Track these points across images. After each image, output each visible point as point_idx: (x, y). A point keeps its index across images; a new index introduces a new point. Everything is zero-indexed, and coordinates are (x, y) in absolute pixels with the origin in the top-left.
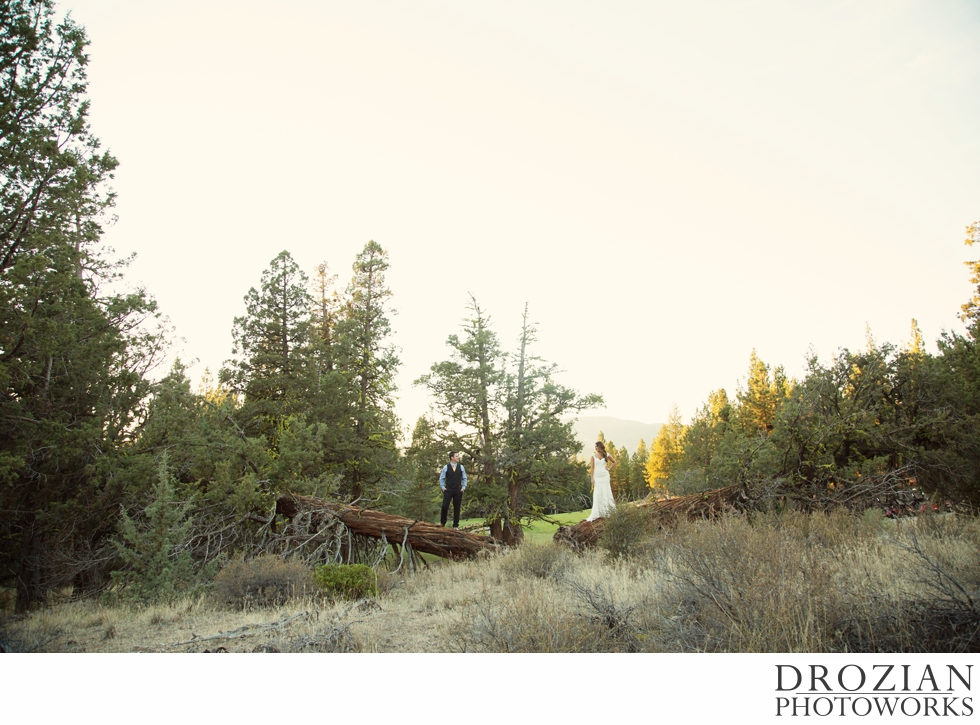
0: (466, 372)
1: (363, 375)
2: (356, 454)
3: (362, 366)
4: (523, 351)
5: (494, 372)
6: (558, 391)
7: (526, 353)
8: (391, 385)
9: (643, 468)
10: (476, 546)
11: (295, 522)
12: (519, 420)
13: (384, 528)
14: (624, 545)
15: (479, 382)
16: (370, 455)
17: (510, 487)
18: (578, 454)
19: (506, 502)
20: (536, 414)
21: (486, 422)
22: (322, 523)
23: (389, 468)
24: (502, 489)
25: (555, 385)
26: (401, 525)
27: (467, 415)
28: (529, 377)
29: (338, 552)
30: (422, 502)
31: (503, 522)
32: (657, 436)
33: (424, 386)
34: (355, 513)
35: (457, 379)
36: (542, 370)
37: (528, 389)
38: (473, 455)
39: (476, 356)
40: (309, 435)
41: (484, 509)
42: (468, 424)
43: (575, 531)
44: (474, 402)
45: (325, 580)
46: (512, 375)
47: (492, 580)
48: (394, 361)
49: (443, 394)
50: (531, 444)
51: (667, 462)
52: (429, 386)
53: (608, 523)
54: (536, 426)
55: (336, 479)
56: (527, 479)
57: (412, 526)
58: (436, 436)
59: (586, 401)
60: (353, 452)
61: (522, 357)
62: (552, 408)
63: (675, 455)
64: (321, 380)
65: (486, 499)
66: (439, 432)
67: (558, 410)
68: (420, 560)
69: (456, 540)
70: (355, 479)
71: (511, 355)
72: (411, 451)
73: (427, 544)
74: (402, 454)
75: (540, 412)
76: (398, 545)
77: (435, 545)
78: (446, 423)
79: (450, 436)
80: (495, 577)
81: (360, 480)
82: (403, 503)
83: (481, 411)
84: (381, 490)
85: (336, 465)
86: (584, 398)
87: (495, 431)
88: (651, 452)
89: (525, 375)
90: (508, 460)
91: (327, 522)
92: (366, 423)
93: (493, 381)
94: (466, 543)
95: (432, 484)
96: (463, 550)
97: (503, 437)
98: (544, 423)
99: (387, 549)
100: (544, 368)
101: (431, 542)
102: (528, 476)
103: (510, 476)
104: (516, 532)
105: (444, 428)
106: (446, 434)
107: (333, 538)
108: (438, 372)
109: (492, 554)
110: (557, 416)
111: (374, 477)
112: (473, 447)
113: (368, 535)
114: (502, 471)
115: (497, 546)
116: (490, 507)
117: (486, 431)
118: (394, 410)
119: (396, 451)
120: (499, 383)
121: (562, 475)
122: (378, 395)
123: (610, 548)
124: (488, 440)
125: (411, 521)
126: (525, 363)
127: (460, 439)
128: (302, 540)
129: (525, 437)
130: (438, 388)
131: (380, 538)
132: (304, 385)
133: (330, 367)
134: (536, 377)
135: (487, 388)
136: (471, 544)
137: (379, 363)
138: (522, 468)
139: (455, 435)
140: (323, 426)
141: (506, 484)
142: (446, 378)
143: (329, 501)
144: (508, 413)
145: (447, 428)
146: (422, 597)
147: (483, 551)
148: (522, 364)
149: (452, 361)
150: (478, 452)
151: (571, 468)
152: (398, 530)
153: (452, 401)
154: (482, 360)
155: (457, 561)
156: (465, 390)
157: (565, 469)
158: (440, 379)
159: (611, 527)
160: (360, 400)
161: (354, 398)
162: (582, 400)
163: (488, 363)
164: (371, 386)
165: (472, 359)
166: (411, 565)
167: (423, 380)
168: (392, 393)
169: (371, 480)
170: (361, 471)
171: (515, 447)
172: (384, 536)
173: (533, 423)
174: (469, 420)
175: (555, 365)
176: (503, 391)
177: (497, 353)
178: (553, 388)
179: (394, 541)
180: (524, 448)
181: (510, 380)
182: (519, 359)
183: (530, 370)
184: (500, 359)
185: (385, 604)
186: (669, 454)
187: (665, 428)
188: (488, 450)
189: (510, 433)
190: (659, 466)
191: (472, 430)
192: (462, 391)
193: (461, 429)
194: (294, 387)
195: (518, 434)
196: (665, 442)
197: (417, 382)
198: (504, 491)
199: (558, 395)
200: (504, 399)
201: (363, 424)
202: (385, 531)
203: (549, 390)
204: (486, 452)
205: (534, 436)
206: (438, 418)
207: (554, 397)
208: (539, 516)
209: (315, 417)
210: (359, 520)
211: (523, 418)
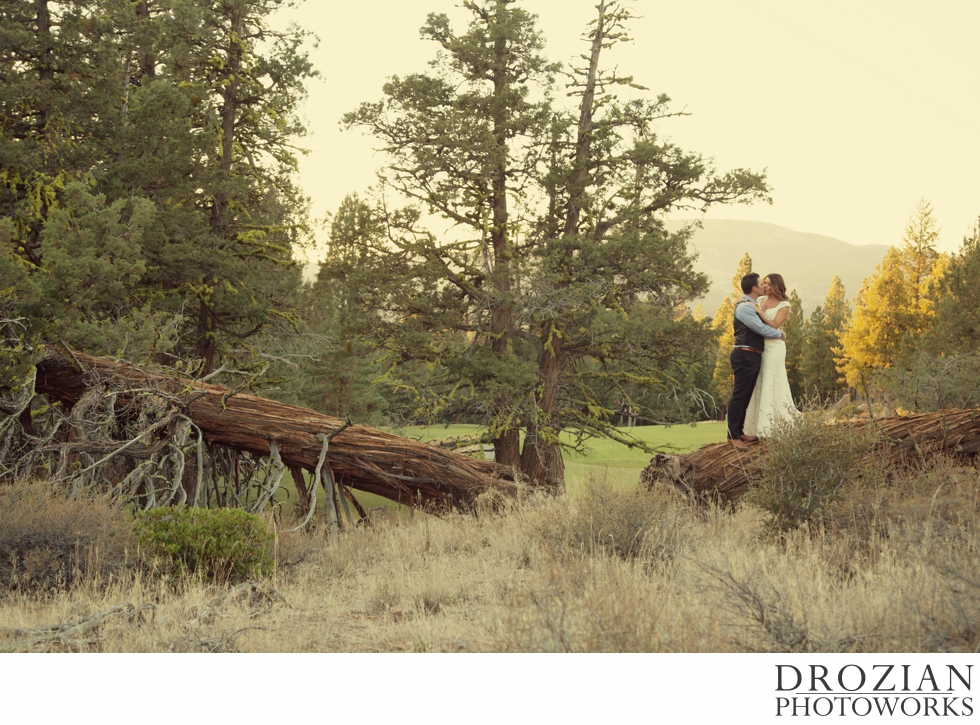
0: (465, 103)
1: (227, 95)
2: (208, 269)
3: (226, 73)
4: (593, 62)
5: (528, 107)
6: (665, 159)
7: (600, 67)
8: (290, 122)
9: (834, 341)
10: (470, 481)
11: (77, 412)
12: (573, 217)
13: (276, 435)
14: (805, 506)
15: (492, 127)
16: (241, 275)
17: (543, 361)
18: (697, 301)
19: (532, 394)
20: (612, 207)
21: (501, 217)
22: (142, 418)
23: (278, 305)
24: (526, 365)
25: (659, 143)
26: (314, 430)
27: (459, 200)
28: (603, 123)
29: (178, 482)
30: (343, 381)
31: (522, 435)
32: (873, 272)
33: (367, 128)
34: (212, 399)
35: (442, 118)
36: (633, 108)
37: (598, 151)
38: (470, 286)
39: (486, 67)
40: (113, 222)
41: (485, 405)
42: (459, 219)
43: (688, 466)
44: (476, 171)
45: (158, 540)
46: (566, 117)
47: (510, 555)
48: (301, 66)
49: (408, 150)
50: (595, 272)
51: (890, 333)
52: (378, 130)
53: (773, 455)
54: (609, 233)
55: (170, 322)
56: (582, 347)
57: (337, 433)
58: (390, 242)
59: (727, 186)
60: (202, 266)
61: (591, 77)
62: (647, 196)
63: (912, 319)
64: (132, 98)
65: (491, 384)
66: (396, 233)
67: (661, 202)
68: (351, 505)
69: (431, 467)
70: (203, 327)
71: (566, 69)
72: (328, 272)
73: (369, 473)
74: (310, 275)
75: (620, 202)
76: (305, 472)
77: (386, 476)
78: (413, 215)
79: (420, 244)
80: (518, 551)
81: (213, 328)
82: (302, 382)
83: (491, 189)
84: (262, 352)
85: (161, 293)
86: (721, 176)
87: (518, 239)
88: (856, 309)
89: (596, 119)
90: (545, 305)
91: (152, 417)
92: (232, 204)
93: (521, 127)
94: (454, 475)
95: (372, 343)
96: (444, 489)
97: (536, 254)
98: (628, 228)
99: (281, 478)
100: (638, 103)
101: (376, 469)
102: (586, 342)
103: (544, 339)
104: (548, 458)
105: (406, 226)
106: (410, 237)
107: (167, 450)
108: (400, 98)
109: (509, 502)
110: (657, 214)
111: (246, 322)
112: (469, 271)
113: (239, 448)
114: (526, 327)
115: (519, 485)
116: (499, 401)
117: (499, 237)
118: (294, 179)
119: (295, 268)
120: (537, 132)
121: (658, 344)
122: (259, 141)
123: (774, 509)
124: (502, 258)
125: (335, 423)
126: (597, 89)
127: (442, 252)
128: (98, 453)
129: (582, 256)
130: (398, 135)
131: (267, 454)
132: (88, 107)
133: (149, 68)
134: (619, 123)
135: (508, 141)
136: (462, 477)
137: (263, 68)
138: (573, 323)
139: (430, 242)
140: (145, 207)
141: (535, 355)
142: (418, 114)
143: (156, 372)
144: (548, 199)
145: (415, 226)
146: (369, 585)
147: (488, 495)
148: (588, 94)
149: (433, 74)
150: (478, 281)
151: (678, 330)
152: (308, 440)
153: (427, 165)
154: (501, 78)
155: (432, 511)
156: (459, 144)
157: (667, 332)
158: (403, 115)
159: (780, 466)
160: (219, 150)
161: (205, 144)
162: (718, 183)
163: (515, 86)
164: (244, 120)
165: (477, 73)
166: (333, 515)
167: (366, 114)
168: (292, 139)
169: (237, 328)
170: (218, 310)
171: (560, 277)
172: (275, 451)
173: (603, 227)
174: (462, 211)
175: (663, 99)
176: (542, 150)
177: (535, 64)
178: (655, 150)
179: (297, 461)
180: (581, 280)
181: (559, 128)
182: (583, 79)
183: (607, 107)
184: (542, 77)
185: (295, 595)
186: (897, 316)
187: (895, 257)
188: (502, 279)
189: (552, 247)
190: (871, 340)
191: (469, 234)
192: (452, 146)
193: (444, 231)
194: (67, 110)
195: (569, 248)
196: (891, 288)
197: (350, 118)
198: (530, 370)
199: (664, 167)
200: (543, 169)
201: (224, 204)
202: (279, 441)
203: (644, 155)
204: (497, 284)
205: (604, 256)
206: (396, 203)
207: (654, 170)
208: (601, 428)
209: (117, 182)
210: (222, 415)
211: (583, 213)
